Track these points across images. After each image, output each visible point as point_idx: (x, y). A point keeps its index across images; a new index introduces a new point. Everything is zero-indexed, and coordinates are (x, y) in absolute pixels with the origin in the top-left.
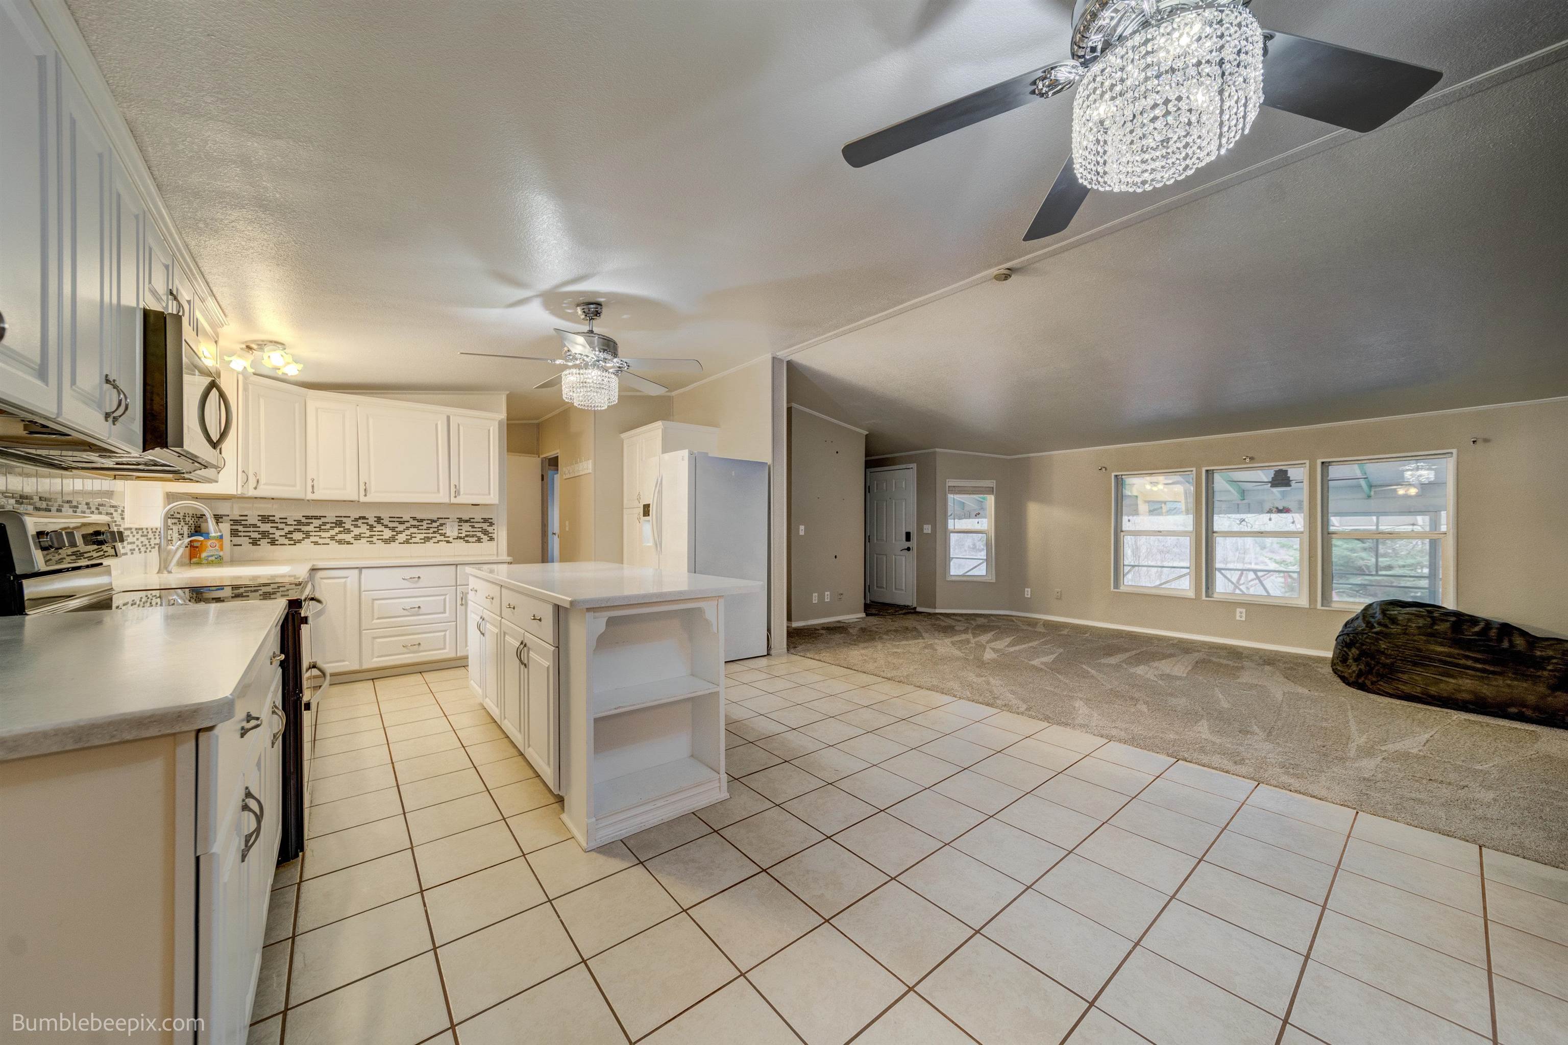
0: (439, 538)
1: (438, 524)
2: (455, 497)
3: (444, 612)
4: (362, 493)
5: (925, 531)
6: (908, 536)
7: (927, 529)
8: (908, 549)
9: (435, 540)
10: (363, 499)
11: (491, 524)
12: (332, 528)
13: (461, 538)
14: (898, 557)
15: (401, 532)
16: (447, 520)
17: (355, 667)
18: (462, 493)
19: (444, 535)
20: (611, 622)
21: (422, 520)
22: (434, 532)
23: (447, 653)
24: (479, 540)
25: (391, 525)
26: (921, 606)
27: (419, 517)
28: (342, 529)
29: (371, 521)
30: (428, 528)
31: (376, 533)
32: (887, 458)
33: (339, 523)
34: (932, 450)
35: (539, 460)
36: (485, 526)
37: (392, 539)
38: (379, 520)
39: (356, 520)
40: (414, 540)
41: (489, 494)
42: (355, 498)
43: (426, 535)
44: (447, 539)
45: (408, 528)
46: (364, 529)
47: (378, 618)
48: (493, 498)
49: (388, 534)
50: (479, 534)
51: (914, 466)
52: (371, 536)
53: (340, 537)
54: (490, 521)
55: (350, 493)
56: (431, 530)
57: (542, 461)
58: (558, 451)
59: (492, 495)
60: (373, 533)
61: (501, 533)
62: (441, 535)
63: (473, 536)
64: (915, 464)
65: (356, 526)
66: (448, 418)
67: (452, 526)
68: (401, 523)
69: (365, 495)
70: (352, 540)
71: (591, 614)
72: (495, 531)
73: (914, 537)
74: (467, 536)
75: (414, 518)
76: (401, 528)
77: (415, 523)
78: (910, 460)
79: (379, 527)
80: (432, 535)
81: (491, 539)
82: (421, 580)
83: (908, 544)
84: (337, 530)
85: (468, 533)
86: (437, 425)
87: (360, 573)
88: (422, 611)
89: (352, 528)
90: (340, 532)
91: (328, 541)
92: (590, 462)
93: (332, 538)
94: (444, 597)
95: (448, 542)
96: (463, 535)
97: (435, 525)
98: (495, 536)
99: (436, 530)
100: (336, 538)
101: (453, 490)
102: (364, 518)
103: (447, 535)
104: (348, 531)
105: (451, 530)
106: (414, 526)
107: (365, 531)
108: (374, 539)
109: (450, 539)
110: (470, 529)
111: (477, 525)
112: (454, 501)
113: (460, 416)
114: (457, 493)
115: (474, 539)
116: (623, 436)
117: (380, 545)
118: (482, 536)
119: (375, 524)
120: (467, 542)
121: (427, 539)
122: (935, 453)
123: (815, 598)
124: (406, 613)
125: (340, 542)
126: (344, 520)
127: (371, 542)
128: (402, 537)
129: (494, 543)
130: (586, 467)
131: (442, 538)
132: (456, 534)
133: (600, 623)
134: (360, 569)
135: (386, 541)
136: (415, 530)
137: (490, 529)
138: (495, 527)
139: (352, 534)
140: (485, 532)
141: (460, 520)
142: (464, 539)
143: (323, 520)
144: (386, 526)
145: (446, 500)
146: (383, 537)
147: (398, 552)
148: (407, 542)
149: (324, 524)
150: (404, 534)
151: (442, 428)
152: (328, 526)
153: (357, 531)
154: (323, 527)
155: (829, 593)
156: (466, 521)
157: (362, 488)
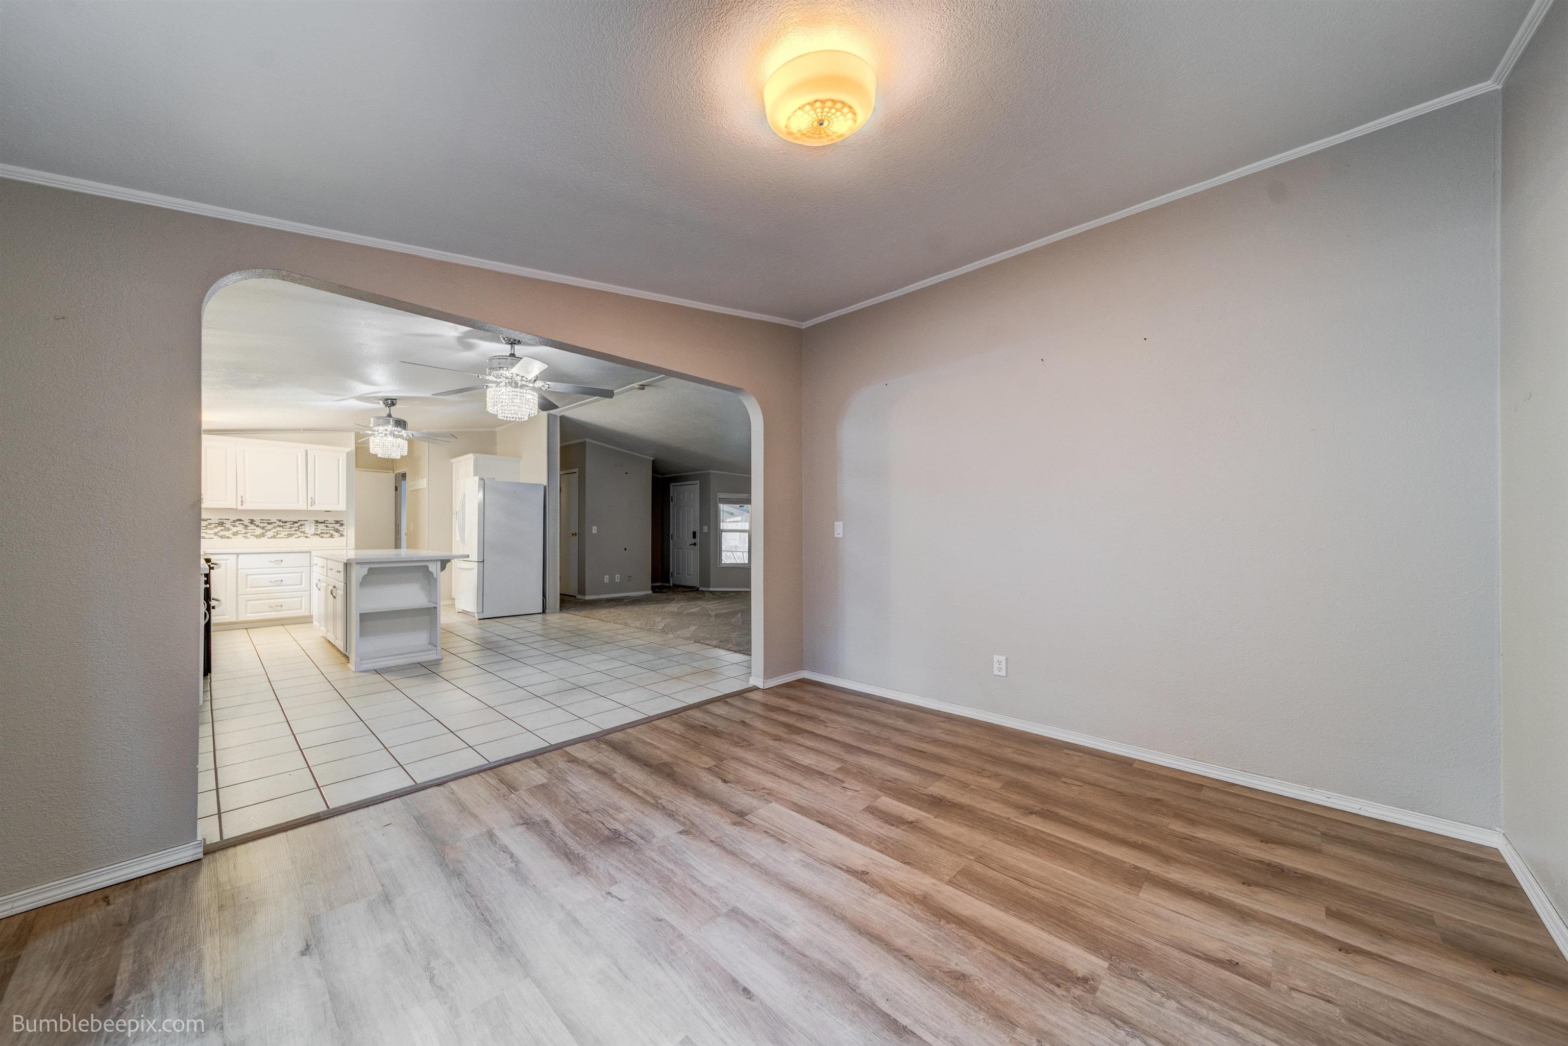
0: (299, 534)
1: (299, 524)
2: (311, 506)
3: (301, 584)
4: (239, 503)
5: (704, 531)
6: (694, 533)
7: (705, 529)
8: (695, 544)
9: (295, 536)
10: (240, 507)
11: (342, 525)
12: (216, 527)
13: (317, 534)
14: (689, 551)
15: (269, 530)
16: (305, 522)
17: (234, 619)
18: (316, 502)
19: (304, 532)
20: (369, 569)
21: (286, 522)
22: (296, 530)
23: (303, 612)
24: (332, 536)
25: (261, 525)
26: (701, 586)
27: (283, 520)
28: (223, 528)
29: (246, 522)
30: (291, 528)
31: (250, 531)
32: (682, 476)
33: (221, 524)
34: (707, 471)
35: (394, 475)
36: (337, 526)
37: (263, 535)
38: (252, 522)
39: (234, 521)
40: (279, 536)
41: (339, 503)
42: (234, 506)
43: (289, 532)
44: (305, 535)
45: (275, 527)
46: (240, 528)
47: (251, 588)
48: (342, 506)
49: (259, 531)
50: (332, 532)
51: (698, 482)
52: (246, 533)
53: (222, 533)
54: (341, 522)
55: (231, 503)
56: (294, 529)
57: (396, 476)
58: (406, 469)
59: (341, 504)
60: (248, 531)
61: (350, 531)
62: (301, 532)
63: (327, 533)
64: (698, 481)
65: (234, 526)
66: (306, 451)
67: (310, 526)
68: (269, 524)
69: (242, 505)
70: (231, 536)
71: (359, 566)
72: (345, 530)
73: (698, 535)
74: (322, 533)
75: (280, 521)
76: (269, 527)
77: (281, 524)
78: (695, 478)
79: (252, 527)
80: (294, 532)
81: (342, 535)
82: (283, 562)
83: (693, 541)
84: (219, 528)
85: (323, 531)
86: (297, 456)
87: (238, 557)
88: (284, 583)
89: (231, 527)
90: (222, 530)
91: (212, 536)
92: (425, 480)
93: (216, 534)
94: (300, 574)
95: (306, 537)
96: (319, 532)
97: (296, 525)
98: (344, 533)
99: (297, 529)
100: (219, 534)
101: (310, 500)
102: (240, 520)
103: (306, 532)
104: (229, 529)
105: (310, 529)
106: (280, 526)
107: (241, 529)
108: (248, 535)
109: (309, 535)
110: (325, 528)
111: (329, 525)
112: (310, 508)
113: (313, 449)
114: (313, 503)
115: (328, 535)
116: (453, 460)
117: (253, 539)
118: (334, 533)
119: (249, 524)
120: (322, 537)
121: (290, 535)
122: (709, 473)
123: (606, 579)
124: (272, 584)
125: (222, 537)
126: (225, 521)
127: (246, 537)
128: (270, 534)
129: (343, 539)
130: (423, 483)
131: (302, 534)
132: (313, 531)
133: (364, 570)
134: (238, 554)
135: (257, 537)
136: (281, 529)
137: (341, 528)
138: (345, 527)
139: (231, 532)
140: (337, 531)
141: (317, 522)
142: (320, 535)
143: (209, 521)
144: (258, 526)
145: (305, 508)
146: (255, 534)
147: (266, 543)
148: (274, 537)
149: (210, 524)
150: (272, 531)
151: (301, 460)
152: (213, 526)
153: (235, 529)
154: (208, 526)
155: (619, 576)
156: (322, 523)
157: (239, 499)
